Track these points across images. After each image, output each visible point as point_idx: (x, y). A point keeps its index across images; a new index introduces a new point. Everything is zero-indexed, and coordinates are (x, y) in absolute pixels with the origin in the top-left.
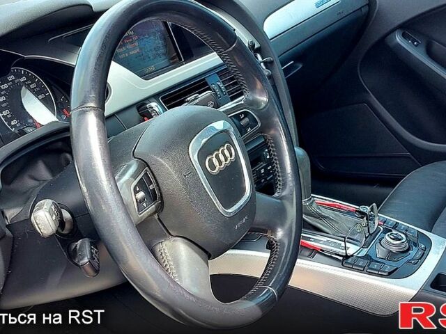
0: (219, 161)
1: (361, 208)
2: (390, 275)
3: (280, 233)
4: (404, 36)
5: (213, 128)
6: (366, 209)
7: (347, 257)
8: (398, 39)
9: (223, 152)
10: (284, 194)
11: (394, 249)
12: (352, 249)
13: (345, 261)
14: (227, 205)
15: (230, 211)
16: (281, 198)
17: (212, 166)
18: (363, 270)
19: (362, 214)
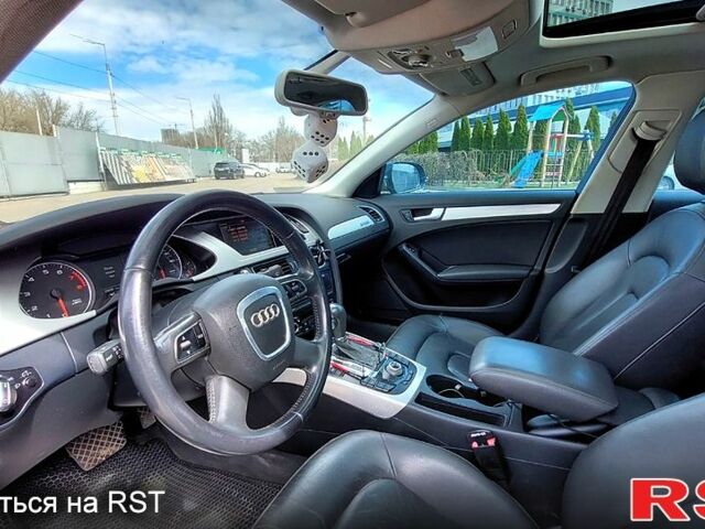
0: (265, 317)
1: (376, 344)
2: (389, 392)
3: (314, 369)
4: (408, 246)
5: (265, 291)
6: (379, 345)
7: (363, 378)
8: (404, 247)
9: (268, 310)
10: (320, 340)
11: (393, 374)
12: (368, 372)
13: (362, 380)
14: (267, 352)
15: (268, 356)
16: (317, 343)
17: (257, 321)
18: (373, 387)
19: (377, 349)
